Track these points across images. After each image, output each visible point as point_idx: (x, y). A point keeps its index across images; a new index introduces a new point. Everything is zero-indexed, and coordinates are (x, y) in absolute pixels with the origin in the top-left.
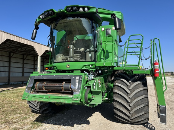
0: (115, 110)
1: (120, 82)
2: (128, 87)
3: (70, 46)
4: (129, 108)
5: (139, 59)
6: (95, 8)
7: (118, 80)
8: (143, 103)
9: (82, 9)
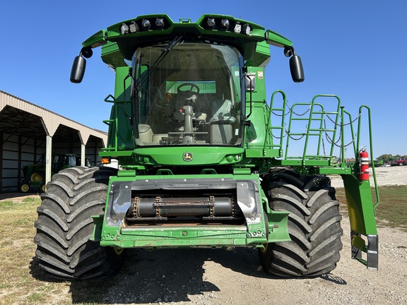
0: (276, 253)
1: (286, 191)
2: (304, 201)
3: (185, 107)
4: (308, 245)
5: (333, 145)
6: (264, 29)
7: (279, 187)
8: (333, 232)
9: (240, 26)
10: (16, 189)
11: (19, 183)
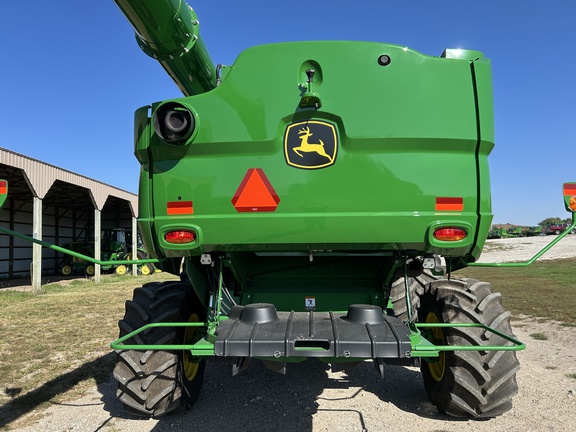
10: (53, 271)
11: (56, 264)
